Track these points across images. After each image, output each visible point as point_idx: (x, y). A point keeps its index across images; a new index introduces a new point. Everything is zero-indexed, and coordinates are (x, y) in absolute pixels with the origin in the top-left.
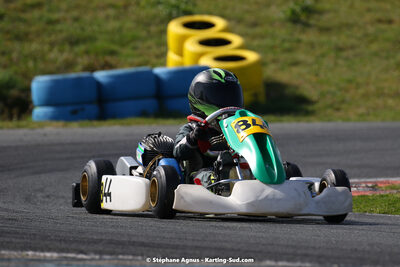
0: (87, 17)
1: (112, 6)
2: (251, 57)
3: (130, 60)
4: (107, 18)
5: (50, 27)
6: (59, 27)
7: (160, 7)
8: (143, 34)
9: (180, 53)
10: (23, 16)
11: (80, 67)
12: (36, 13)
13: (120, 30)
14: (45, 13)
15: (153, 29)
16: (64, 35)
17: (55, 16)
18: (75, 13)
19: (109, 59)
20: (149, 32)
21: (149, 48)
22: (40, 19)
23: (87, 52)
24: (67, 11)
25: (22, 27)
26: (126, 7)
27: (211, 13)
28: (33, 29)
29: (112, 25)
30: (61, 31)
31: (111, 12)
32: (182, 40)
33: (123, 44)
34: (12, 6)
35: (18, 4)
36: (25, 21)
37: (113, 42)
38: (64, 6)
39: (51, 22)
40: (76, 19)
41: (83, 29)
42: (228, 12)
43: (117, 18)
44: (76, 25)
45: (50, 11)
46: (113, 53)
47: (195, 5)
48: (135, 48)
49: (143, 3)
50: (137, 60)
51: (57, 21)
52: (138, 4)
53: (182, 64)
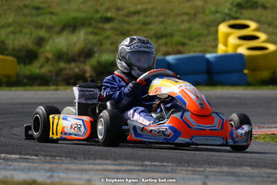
0: (170, 21)
1: (187, 14)
2: (272, 47)
3: (194, 49)
4: (183, 21)
5: (144, 27)
6: (149, 27)
7: (218, 15)
8: (205, 32)
9: (226, 44)
10: (128, 19)
11: (161, 53)
12: (136, 18)
13: (190, 29)
14: (142, 18)
15: (212, 29)
16: (152, 32)
17: (148, 20)
18: (161, 18)
19: (180, 48)
20: (209, 30)
21: (208, 41)
22: (138, 21)
23: (166, 44)
24: (157, 16)
25: (126, 27)
26: (195, 15)
27: (251, 19)
28: (133, 28)
29: (185, 26)
30: (151, 30)
31: (186, 18)
32: (227, 36)
33: (191, 39)
34: (121, 13)
35: (125, 12)
36: (128, 23)
37: (185, 37)
38: (154, 13)
39: (145, 24)
40: (162, 22)
41: (165, 29)
42: (263, 19)
43: (189, 21)
44: (162, 26)
45: (145, 16)
46: (184, 44)
47: (241, 13)
48: (199, 41)
49: (207, 12)
50: (198, 49)
51: (150, 23)
52: (204, 13)
53: (227, 51)
